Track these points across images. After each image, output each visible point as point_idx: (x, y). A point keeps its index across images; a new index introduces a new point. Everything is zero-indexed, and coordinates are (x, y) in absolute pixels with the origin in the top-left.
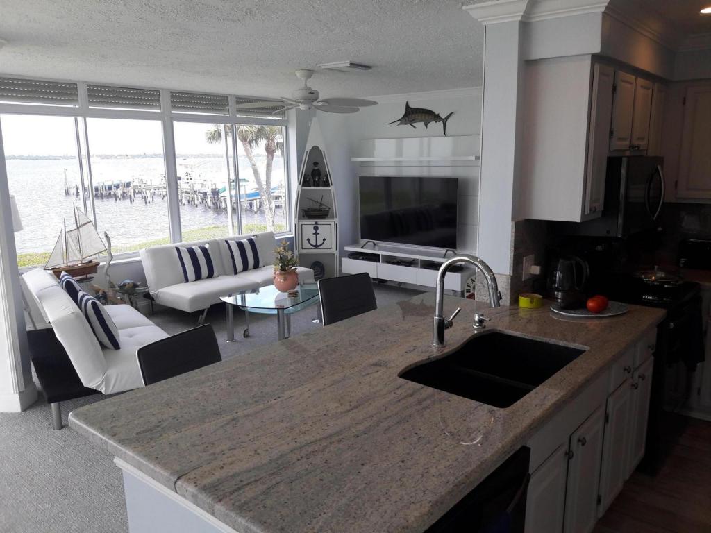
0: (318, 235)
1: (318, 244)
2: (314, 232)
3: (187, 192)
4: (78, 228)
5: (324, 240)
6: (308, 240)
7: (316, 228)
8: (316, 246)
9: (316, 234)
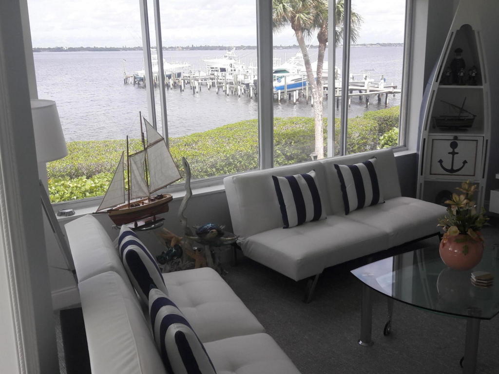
0: (456, 155)
1: (455, 168)
2: (451, 150)
3: (231, 83)
4: (145, 149)
5: (465, 162)
6: (441, 161)
7: (454, 145)
8: (452, 171)
9: (453, 153)
